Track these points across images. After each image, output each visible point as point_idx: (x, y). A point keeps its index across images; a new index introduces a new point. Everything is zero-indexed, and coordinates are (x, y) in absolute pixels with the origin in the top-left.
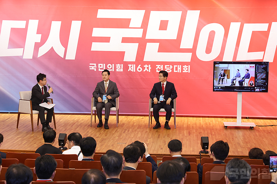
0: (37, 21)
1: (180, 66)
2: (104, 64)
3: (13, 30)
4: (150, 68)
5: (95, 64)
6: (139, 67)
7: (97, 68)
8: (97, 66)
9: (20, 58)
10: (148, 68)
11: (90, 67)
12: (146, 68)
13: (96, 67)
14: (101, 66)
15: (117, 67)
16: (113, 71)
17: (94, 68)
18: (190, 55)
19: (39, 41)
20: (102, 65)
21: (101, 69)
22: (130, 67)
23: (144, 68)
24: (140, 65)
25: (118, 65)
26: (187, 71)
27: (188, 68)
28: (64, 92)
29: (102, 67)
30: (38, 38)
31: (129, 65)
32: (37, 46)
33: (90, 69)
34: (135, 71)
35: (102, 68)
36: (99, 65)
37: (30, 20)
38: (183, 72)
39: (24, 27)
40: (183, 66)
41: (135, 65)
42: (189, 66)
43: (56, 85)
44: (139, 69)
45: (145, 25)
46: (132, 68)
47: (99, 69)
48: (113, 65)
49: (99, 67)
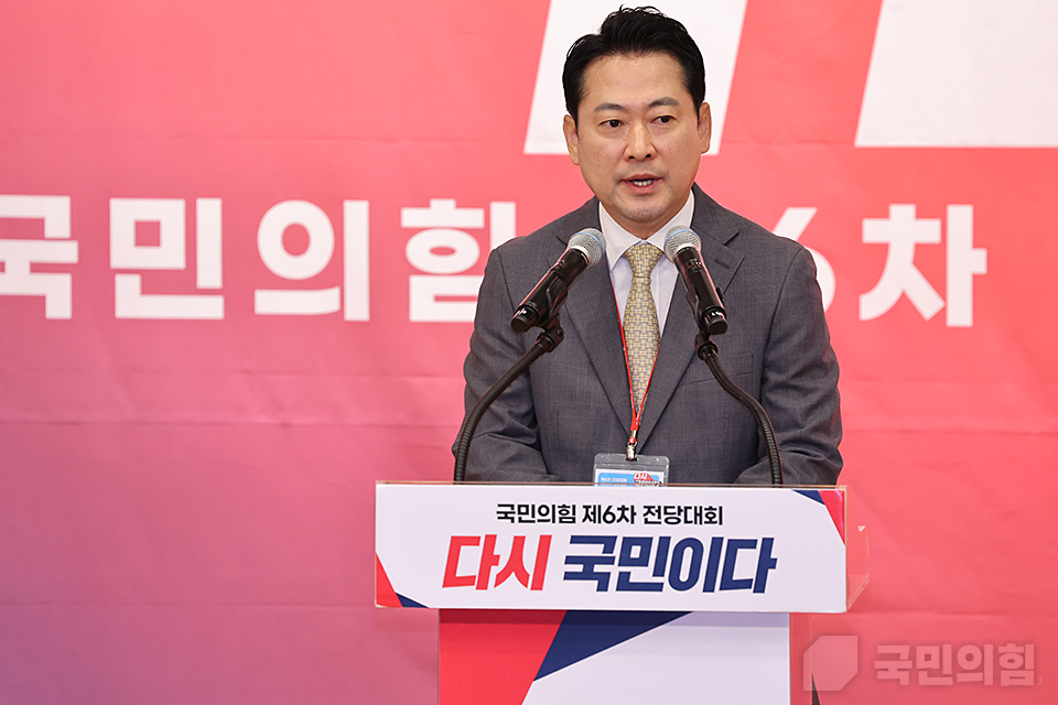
2: (210, 212)
4: (966, 262)
5: (55, 212)
7: (93, 276)
8: (91, 230)
10: (931, 261)
12: (900, 258)
13: (69, 253)
14: (148, 234)
15: (417, 251)
16: (358, 310)
17: (37, 268)
20: (169, 213)
21: (155, 282)
25: (443, 211)
29: (169, 255)
35: (178, 262)
36: (125, 214)
47: (127, 287)
48: (357, 214)
49: (123, 250)
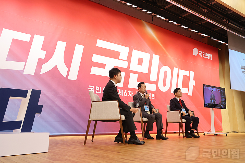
0: (42, 38)
1: (150, 94)
2: (100, 87)
3: (14, 41)
4: (132, 94)
5: (93, 87)
6: (125, 92)
7: (95, 90)
8: (95, 88)
9: (20, 73)
10: (131, 93)
11: (89, 88)
12: (130, 93)
14: (98, 88)
17: (92, 90)
18: (155, 86)
19: (43, 57)
21: (98, 91)
22: (119, 91)
23: (128, 93)
24: (126, 91)
26: (154, 98)
27: (154, 95)
28: (64, 112)
29: (98, 90)
30: (42, 55)
31: (119, 90)
32: (41, 62)
33: (89, 90)
34: (122, 95)
35: (99, 90)
36: (97, 87)
37: (35, 35)
38: (152, 98)
39: (28, 40)
40: (152, 94)
41: (122, 90)
42: (155, 94)
43: (57, 105)
44: (125, 94)
45: (129, 59)
46: (121, 92)
47: (97, 91)
